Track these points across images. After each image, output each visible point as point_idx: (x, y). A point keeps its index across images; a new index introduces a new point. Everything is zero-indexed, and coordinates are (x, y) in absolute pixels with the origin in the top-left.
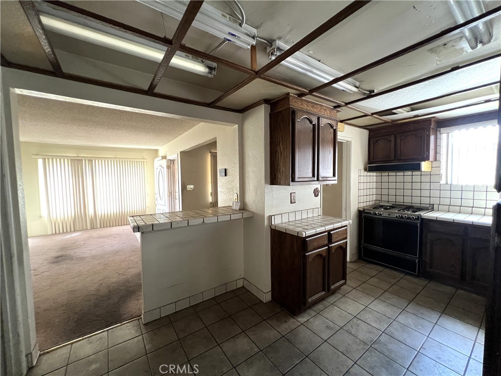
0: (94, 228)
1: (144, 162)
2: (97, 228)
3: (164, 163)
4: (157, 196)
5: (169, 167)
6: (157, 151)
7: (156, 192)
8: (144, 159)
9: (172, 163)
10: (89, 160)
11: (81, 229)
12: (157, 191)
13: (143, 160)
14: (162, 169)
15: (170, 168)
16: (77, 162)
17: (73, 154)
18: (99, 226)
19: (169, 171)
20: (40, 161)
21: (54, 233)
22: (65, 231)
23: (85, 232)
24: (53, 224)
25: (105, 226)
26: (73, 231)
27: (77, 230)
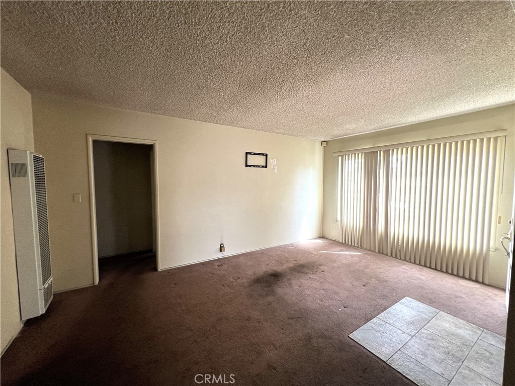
1: (496, 138)
2: (387, 255)
8: (497, 130)
11: (368, 248)
13: (494, 135)
17: (367, 145)
20: (340, 158)
21: (344, 242)
22: (353, 244)
23: (367, 254)
24: (344, 233)
25: (398, 257)
26: (360, 247)
27: (364, 249)
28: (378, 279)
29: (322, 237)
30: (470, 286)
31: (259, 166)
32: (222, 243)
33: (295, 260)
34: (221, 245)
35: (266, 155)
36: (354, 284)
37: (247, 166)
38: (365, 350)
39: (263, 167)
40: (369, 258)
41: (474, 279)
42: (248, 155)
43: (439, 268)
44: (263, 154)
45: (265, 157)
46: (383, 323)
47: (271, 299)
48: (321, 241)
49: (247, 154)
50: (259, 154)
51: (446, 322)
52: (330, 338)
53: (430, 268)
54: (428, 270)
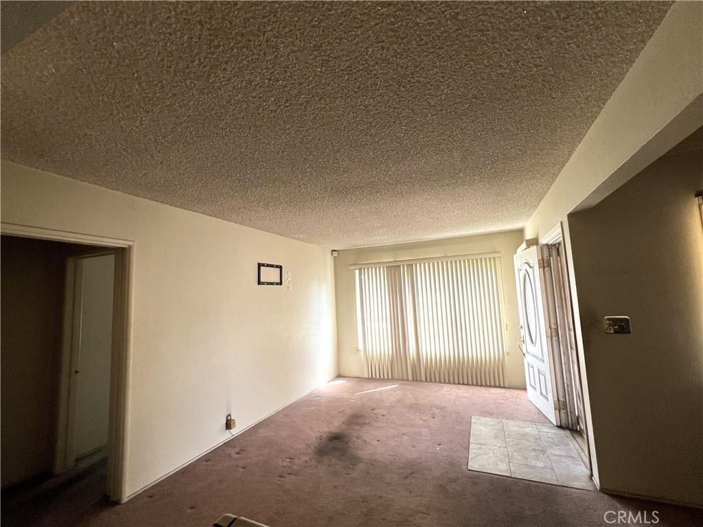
0: (417, 380)
1: (494, 258)
2: (421, 381)
3: (533, 255)
4: (524, 332)
5: (545, 264)
6: (521, 231)
7: (522, 323)
8: (494, 252)
9: (554, 253)
10: (408, 265)
11: (401, 378)
12: (522, 321)
13: (492, 256)
14: (530, 271)
15: (549, 265)
16: (393, 270)
17: (388, 258)
18: (423, 379)
19: (547, 273)
20: (357, 272)
21: (370, 377)
22: (382, 377)
23: (403, 384)
24: (370, 363)
25: (433, 380)
26: (393, 379)
27: (396, 380)
28: (437, 407)
29: (339, 376)
30: (499, 392)
31: (272, 284)
32: (229, 413)
33: (340, 412)
34: (227, 418)
35: (281, 267)
36: (424, 419)
37: (259, 283)
38: (491, 475)
39: (277, 284)
40: (410, 388)
41: (498, 385)
42: (262, 267)
43: (470, 383)
44: (277, 266)
45: (279, 269)
46: (480, 446)
47: (361, 466)
48: (341, 382)
49: (260, 265)
50: (272, 266)
51: (513, 427)
52: (458, 479)
53: (463, 384)
54: (464, 386)
